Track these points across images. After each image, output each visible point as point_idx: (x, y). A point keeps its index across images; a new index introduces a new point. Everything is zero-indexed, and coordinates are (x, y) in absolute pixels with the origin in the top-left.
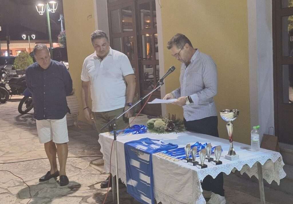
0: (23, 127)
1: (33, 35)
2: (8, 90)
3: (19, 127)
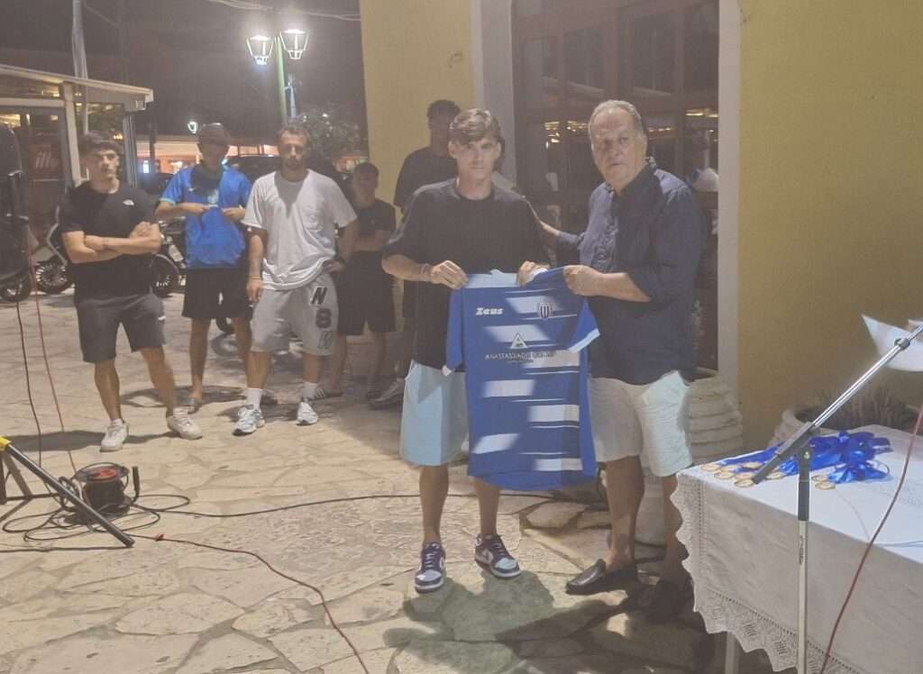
2: (178, 264)
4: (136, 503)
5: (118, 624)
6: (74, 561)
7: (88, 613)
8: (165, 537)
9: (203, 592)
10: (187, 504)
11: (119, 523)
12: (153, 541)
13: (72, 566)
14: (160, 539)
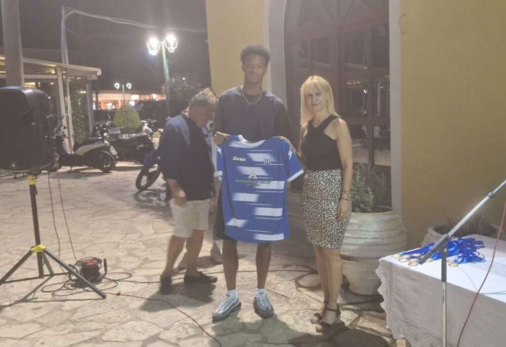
0: (150, 213)
1: (129, 84)
2: (114, 156)
3: (145, 212)
4: (105, 277)
5: (103, 336)
6: (78, 306)
7: (88, 331)
8: (121, 294)
9: (142, 320)
10: (130, 277)
11: (98, 286)
12: (116, 296)
13: (77, 308)
14: (119, 294)
